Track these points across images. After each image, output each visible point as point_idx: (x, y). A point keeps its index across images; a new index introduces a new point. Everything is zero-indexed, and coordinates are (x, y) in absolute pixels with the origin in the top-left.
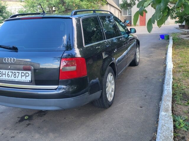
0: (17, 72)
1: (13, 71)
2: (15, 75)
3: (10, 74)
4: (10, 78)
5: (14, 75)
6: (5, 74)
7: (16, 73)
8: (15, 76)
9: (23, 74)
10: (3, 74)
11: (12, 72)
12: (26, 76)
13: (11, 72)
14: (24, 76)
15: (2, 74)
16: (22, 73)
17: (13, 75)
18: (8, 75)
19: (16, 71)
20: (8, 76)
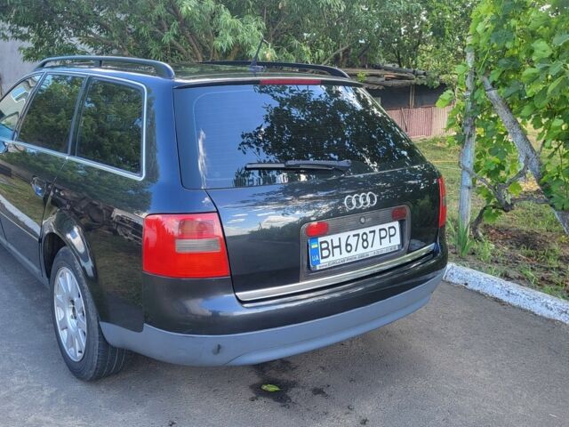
0: (370, 232)
1: (361, 232)
2: (366, 240)
3: (353, 241)
4: (353, 253)
5: (364, 240)
6: (339, 246)
7: (368, 232)
8: (365, 244)
9: (383, 233)
10: (333, 248)
11: (358, 235)
12: (390, 236)
13: (354, 236)
14: (384, 238)
15: (330, 248)
16: (380, 230)
17: (361, 240)
18: (347, 245)
19: (367, 230)
20: (349, 248)
